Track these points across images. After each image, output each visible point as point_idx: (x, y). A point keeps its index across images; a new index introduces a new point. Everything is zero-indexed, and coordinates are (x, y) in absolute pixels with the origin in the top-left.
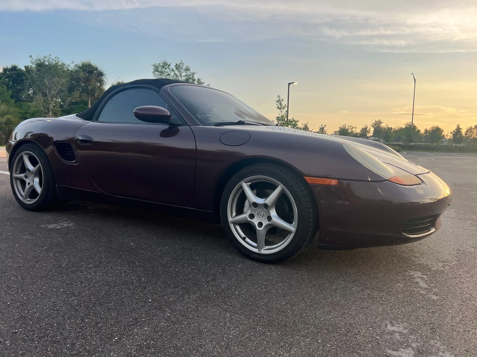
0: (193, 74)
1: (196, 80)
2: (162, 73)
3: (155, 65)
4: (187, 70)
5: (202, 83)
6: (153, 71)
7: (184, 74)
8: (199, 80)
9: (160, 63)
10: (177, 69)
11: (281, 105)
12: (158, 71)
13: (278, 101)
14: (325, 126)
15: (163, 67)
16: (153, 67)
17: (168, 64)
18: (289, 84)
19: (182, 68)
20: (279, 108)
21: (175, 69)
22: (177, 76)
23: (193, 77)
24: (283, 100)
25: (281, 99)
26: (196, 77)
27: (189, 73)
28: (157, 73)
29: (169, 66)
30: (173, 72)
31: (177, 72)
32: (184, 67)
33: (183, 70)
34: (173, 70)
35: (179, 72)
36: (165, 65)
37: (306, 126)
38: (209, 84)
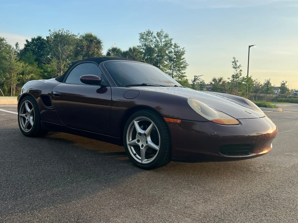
0: (171, 40)
1: (173, 45)
2: (146, 40)
3: (141, 34)
4: (166, 36)
5: (178, 47)
6: (140, 38)
7: (163, 40)
8: (175, 44)
9: (145, 32)
10: (158, 36)
11: (236, 65)
12: (143, 38)
13: (233, 62)
14: (286, 82)
15: (147, 35)
16: (139, 35)
17: (151, 32)
18: (250, 47)
19: (162, 35)
20: (234, 67)
21: (156, 36)
22: (158, 42)
23: (171, 42)
24: (238, 61)
25: (236, 60)
26: (173, 42)
27: (167, 39)
28: (142, 40)
29: (152, 34)
30: (155, 39)
31: (158, 39)
32: (164, 35)
33: (162, 37)
34: (155, 37)
35: (160, 38)
36: (149, 33)
37: (269, 82)
38: (184, 48)
